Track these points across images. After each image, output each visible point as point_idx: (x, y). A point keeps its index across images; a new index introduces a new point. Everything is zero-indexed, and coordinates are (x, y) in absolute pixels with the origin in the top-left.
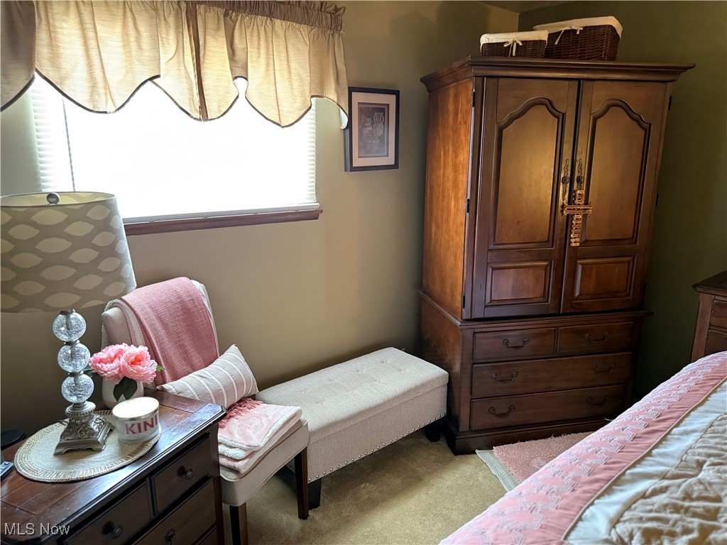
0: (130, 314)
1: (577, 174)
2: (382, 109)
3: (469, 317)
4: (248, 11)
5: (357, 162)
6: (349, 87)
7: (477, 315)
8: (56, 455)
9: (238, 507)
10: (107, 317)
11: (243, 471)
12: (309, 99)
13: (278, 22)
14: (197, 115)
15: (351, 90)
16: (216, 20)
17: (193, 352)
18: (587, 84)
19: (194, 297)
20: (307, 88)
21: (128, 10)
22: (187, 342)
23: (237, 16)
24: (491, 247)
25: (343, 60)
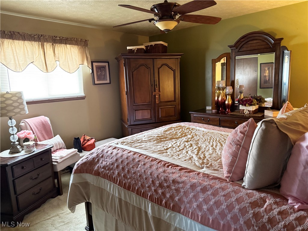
0: (27, 124)
1: (155, 84)
2: (104, 67)
3: (130, 125)
4: (59, 43)
5: (96, 82)
6: (91, 62)
7: (132, 124)
8: (9, 154)
9: (58, 172)
10: (21, 125)
11: (59, 162)
12: (78, 65)
13: (68, 45)
14: (45, 71)
15: (92, 62)
16: (50, 46)
17: (46, 136)
18: (155, 59)
19: (46, 121)
20: (78, 63)
21: (25, 46)
22: (44, 133)
23: (56, 45)
24: (134, 104)
25: (89, 54)
